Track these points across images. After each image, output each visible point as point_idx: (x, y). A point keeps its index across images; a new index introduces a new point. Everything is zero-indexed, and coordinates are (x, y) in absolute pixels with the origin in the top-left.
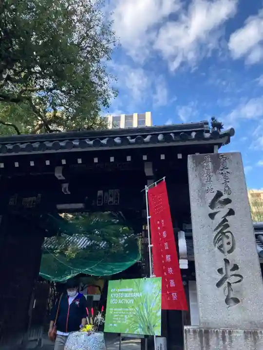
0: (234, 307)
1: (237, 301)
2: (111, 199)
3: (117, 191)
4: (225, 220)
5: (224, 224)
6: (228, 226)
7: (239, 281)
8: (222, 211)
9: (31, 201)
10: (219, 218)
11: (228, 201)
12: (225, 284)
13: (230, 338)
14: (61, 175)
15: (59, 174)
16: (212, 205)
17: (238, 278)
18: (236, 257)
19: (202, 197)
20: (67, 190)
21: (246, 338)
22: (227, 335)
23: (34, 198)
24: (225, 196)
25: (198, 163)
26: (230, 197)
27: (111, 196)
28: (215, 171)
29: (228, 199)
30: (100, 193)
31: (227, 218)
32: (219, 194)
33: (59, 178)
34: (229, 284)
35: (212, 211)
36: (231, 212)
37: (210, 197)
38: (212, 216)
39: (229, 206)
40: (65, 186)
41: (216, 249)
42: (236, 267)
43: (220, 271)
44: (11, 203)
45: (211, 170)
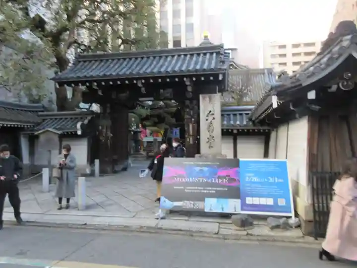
0: (212, 149)
1: (212, 147)
2: (168, 95)
3: (171, 90)
4: (211, 121)
5: (211, 123)
7: (214, 141)
8: (210, 118)
10: (209, 121)
11: (213, 114)
15: (140, 84)
16: (207, 116)
18: (214, 134)
19: (204, 112)
20: (144, 91)
23: (124, 95)
24: (212, 113)
25: (204, 98)
27: (168, 93)
32: (210, 111)
33: (140, 86)
34: (210, 143)
35: (207, 118)
36: (214, 118)
37: (207, 112)
38: (207, 120)
39: (213, 116)
40: (143, 89)
41: (208, 131)
42: (213, 137)
43: (208, 139)
45: (208, 102)
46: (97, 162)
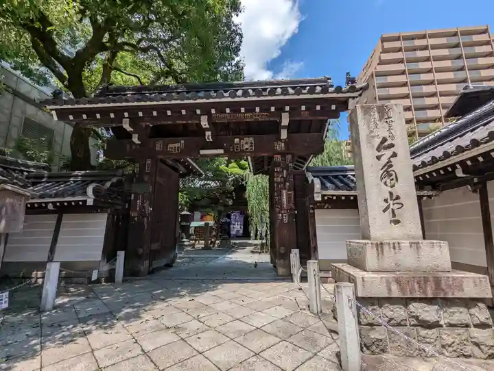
1: (398, 221)
2: (246, 146)
3: (251, 139)
4: (389, 161)
5: (389, 165)
6: (391, 166)
7: (401, 208)
8: (386, 154)
9: (175, 148)
10: (384, 160)
11: (392, 146)
12: (390, 210)
13: (399, 247)
14: (207, 123)
15: (204, 122)
16: (378, 149)
17: (400, 206)
18: (399, 189)
19: (369, 141)
20: (210, 137)
21: (411, 246)
22: (396, 245)
23: (178, 145)
24: (389, 142)
25: (366, 112)
26: (393, 142)
27: (247, 143)
28: (380, 120)
29: (392, 144)
30: (237, 140)
31: (392, 159)
32: (384, 140)
33: (204, 127)
34: (393, 210)
35: (380, 154)
36: (394, 155)
37: (377, 141)
38: (378, 158)
39: (393, 150)
40: (208, 133)
41: (382, 184)
42: (398, 198)
43: (386, 201)
44: (157, 148)
45: (377, 119)
46: (121, 255)
